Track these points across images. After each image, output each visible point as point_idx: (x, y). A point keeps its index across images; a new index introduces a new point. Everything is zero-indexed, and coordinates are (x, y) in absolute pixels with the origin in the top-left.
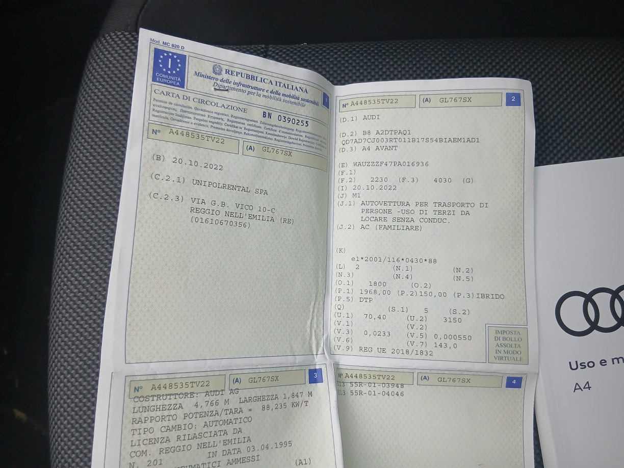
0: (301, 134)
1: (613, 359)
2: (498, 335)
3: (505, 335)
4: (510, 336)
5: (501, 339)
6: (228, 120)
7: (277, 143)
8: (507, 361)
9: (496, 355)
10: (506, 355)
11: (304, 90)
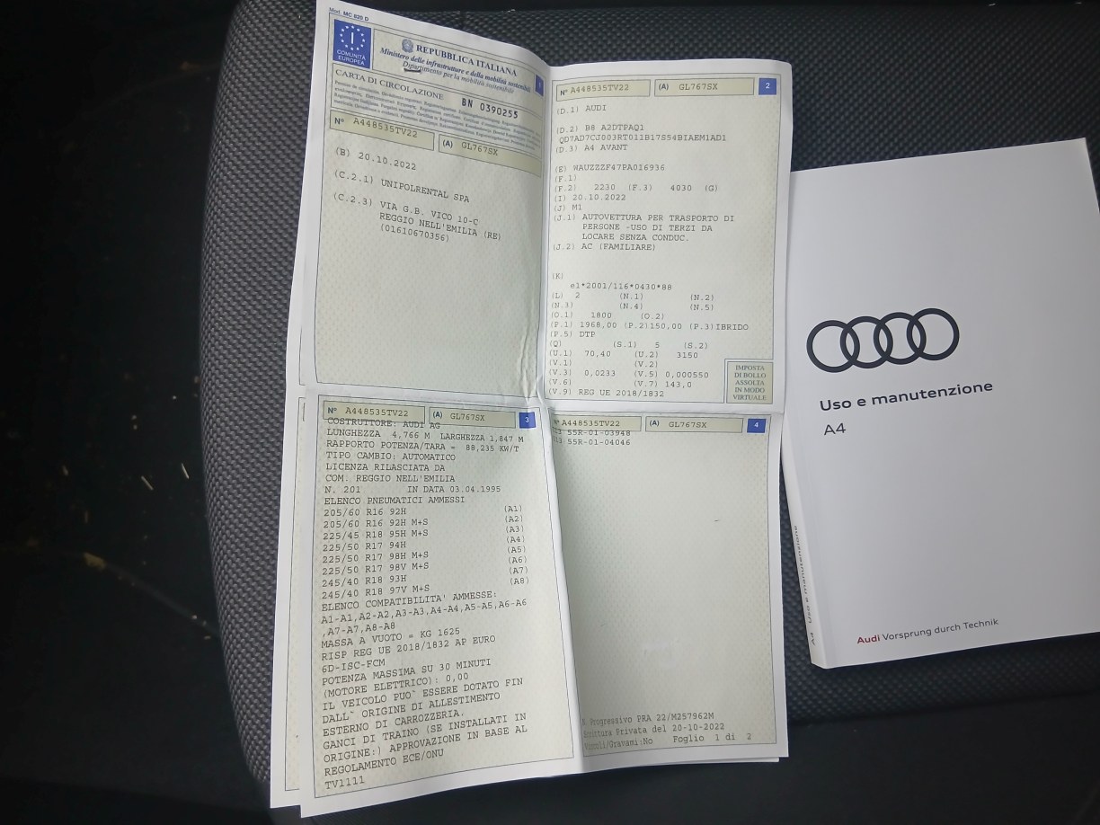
0: (509, 127)
1: (873, 399)
2: (739, 372)
3: (747, 371)
4: (752, 372)
5: (742, 375)
6: (421, 108)
7: (479, 138)
8: (748, 401)
9: (736, 394)
10: (747, 393)
11: (512, 72)
